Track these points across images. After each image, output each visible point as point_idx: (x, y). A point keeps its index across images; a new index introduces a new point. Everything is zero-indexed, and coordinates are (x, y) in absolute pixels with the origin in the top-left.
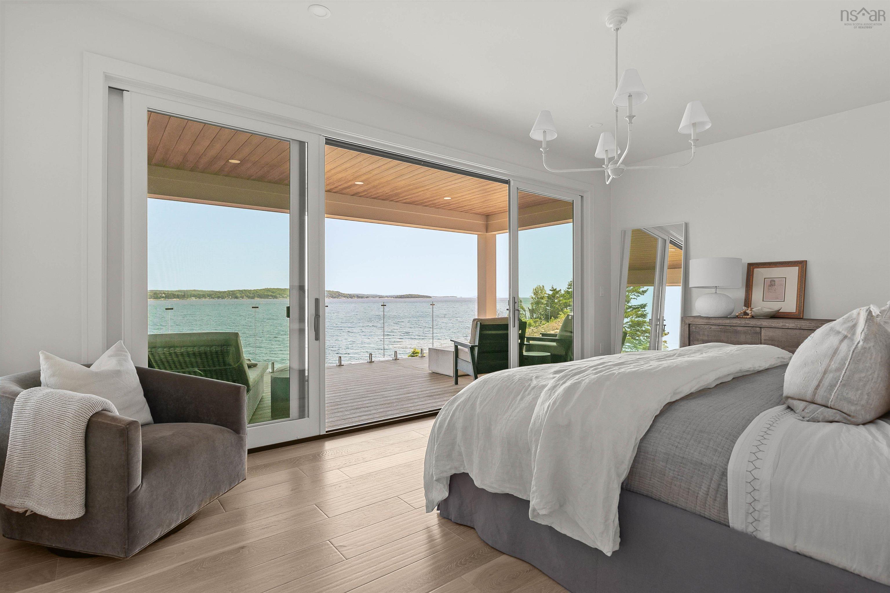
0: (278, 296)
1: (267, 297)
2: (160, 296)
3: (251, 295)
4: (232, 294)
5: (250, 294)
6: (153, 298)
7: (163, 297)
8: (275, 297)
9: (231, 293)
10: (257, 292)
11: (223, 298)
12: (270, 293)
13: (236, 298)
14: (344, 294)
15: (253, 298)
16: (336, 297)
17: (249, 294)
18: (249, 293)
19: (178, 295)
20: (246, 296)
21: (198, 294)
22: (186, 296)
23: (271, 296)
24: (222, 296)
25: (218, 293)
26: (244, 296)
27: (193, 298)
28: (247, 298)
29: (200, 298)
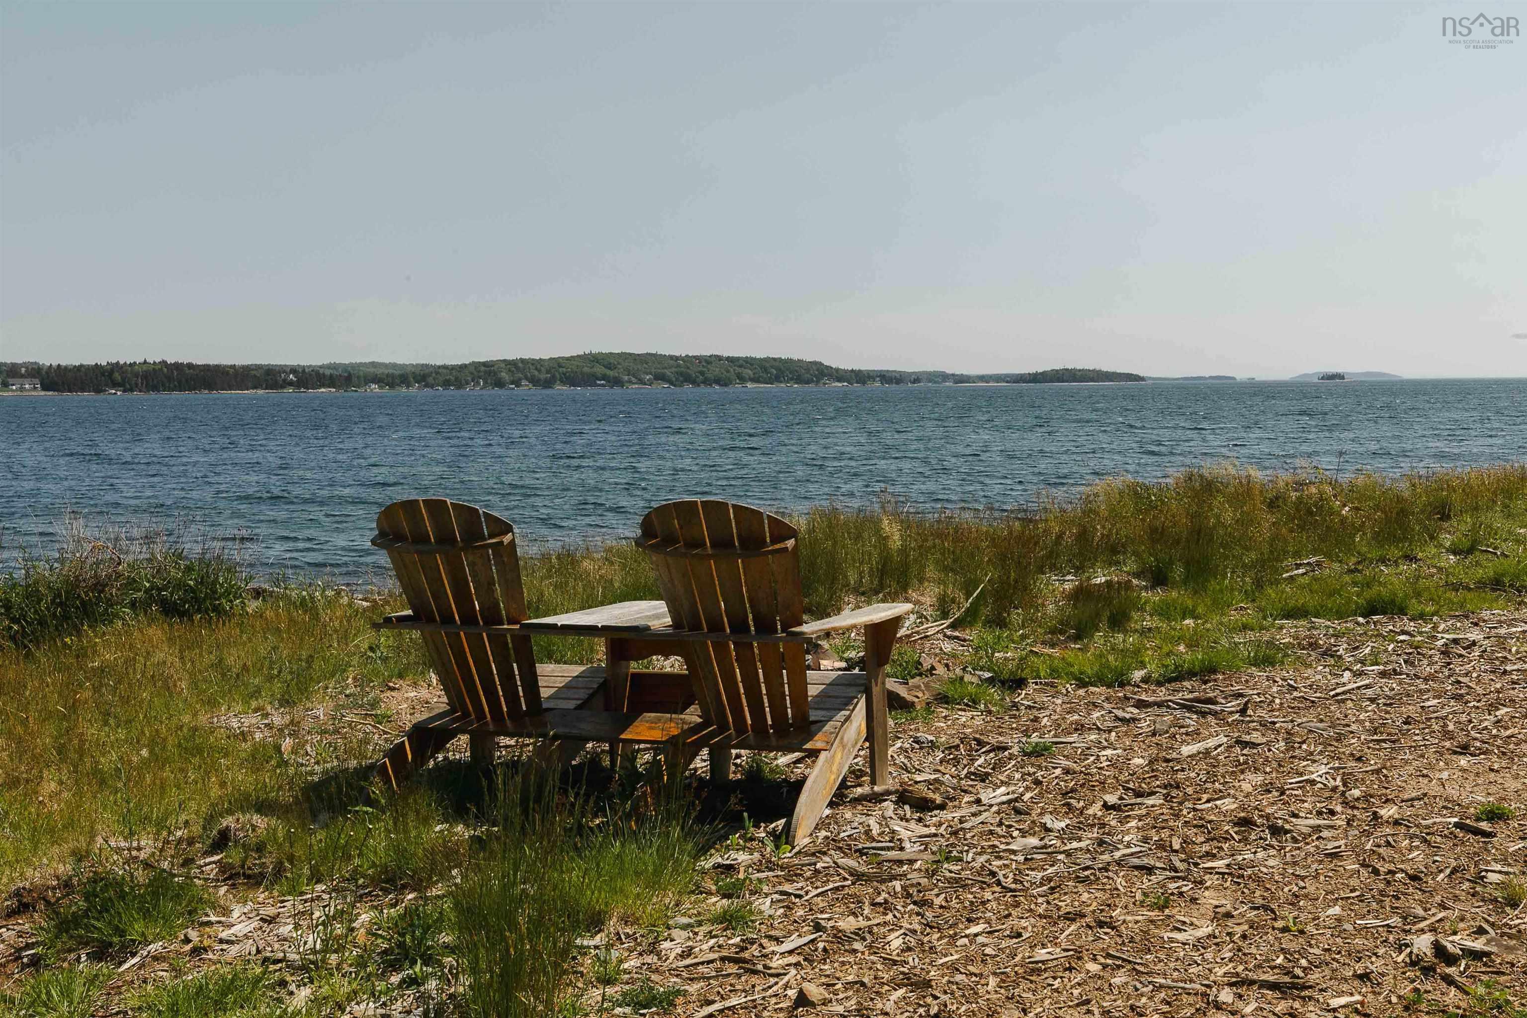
0: (626, 378)
1: (589, 380)
2: (284, 380)
3: (543, 376)
4: (485, 372)
5: (539, 371)
6: (264, 386)
7: (291, 384)
8: (616, 382)
9: (483, 368)
10: (560, 366)
11: (459, 385)
12: (599, 370)
13: (500, 384)
14: (837, 370)
15: (548, 384)
16: (812, 381)
17: (536, 373)
18: (536, 369)
19: (331, 375)
20: (526, 378)
21: (388, 375)
22: (354, 380)
23: (604, 377)
24: (457, 379)
25: (445, 371)
26: (520, 379)
27: (373, 386)
28: (531, 386)
29: (392, 386)
